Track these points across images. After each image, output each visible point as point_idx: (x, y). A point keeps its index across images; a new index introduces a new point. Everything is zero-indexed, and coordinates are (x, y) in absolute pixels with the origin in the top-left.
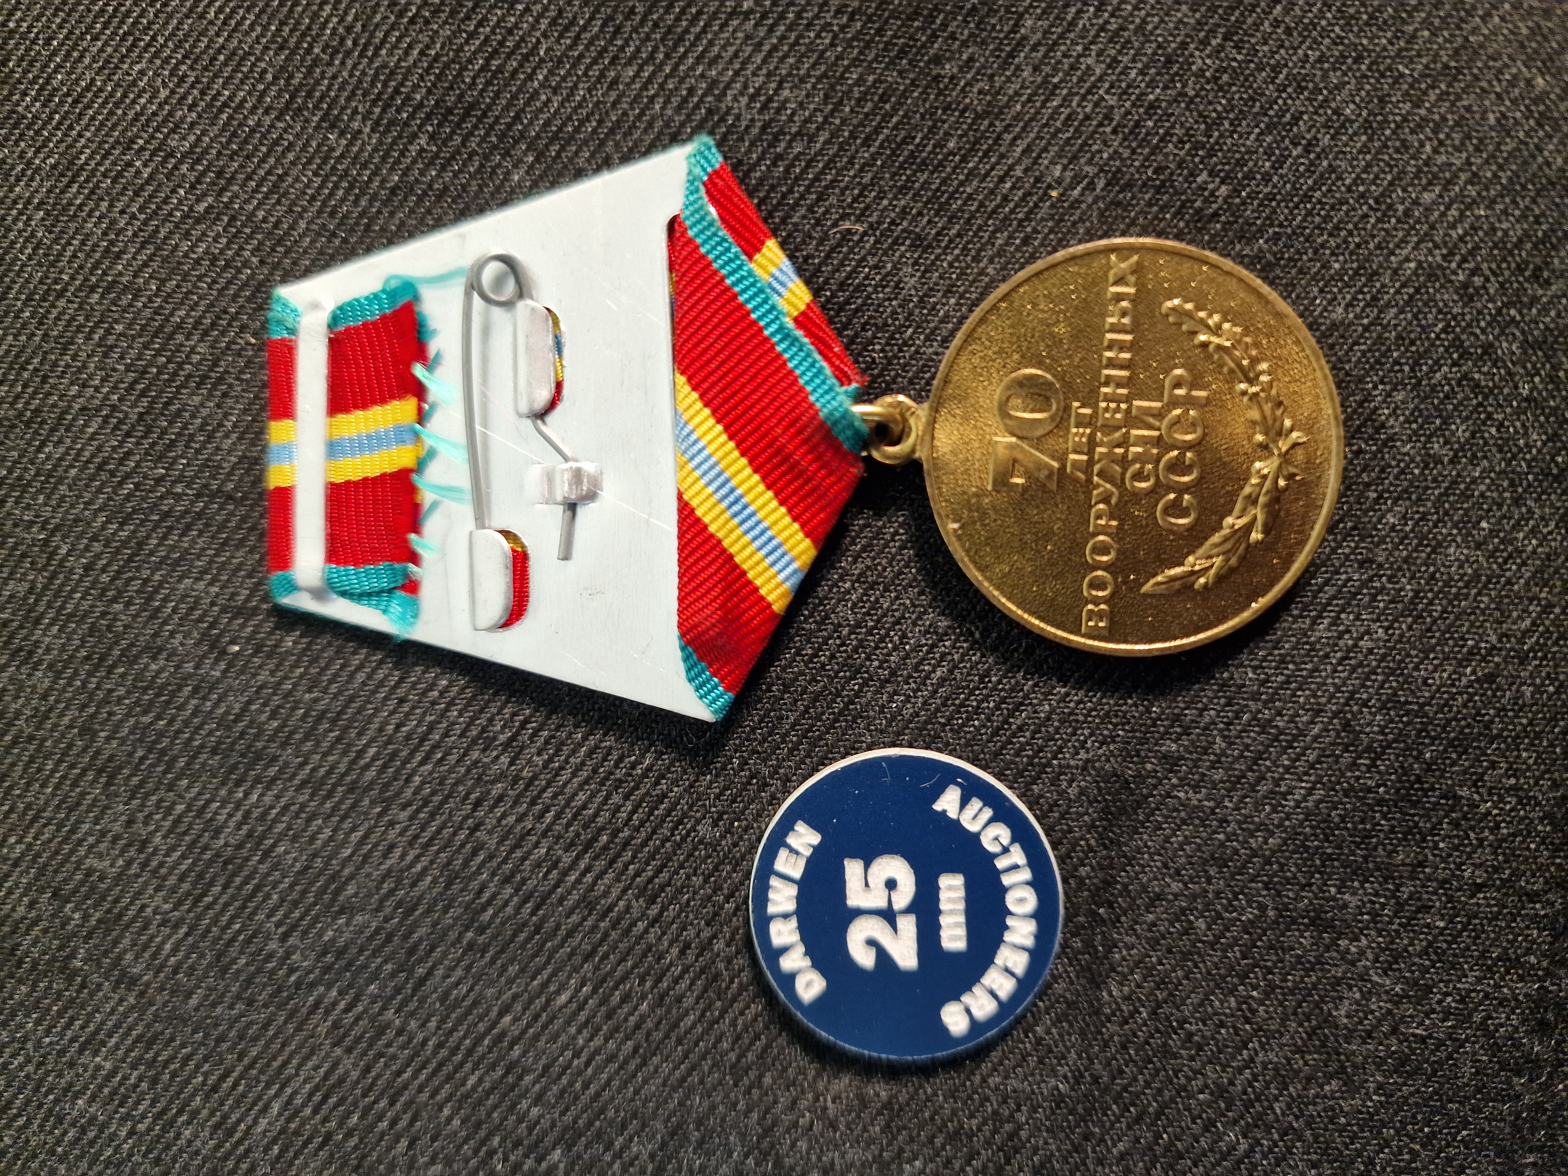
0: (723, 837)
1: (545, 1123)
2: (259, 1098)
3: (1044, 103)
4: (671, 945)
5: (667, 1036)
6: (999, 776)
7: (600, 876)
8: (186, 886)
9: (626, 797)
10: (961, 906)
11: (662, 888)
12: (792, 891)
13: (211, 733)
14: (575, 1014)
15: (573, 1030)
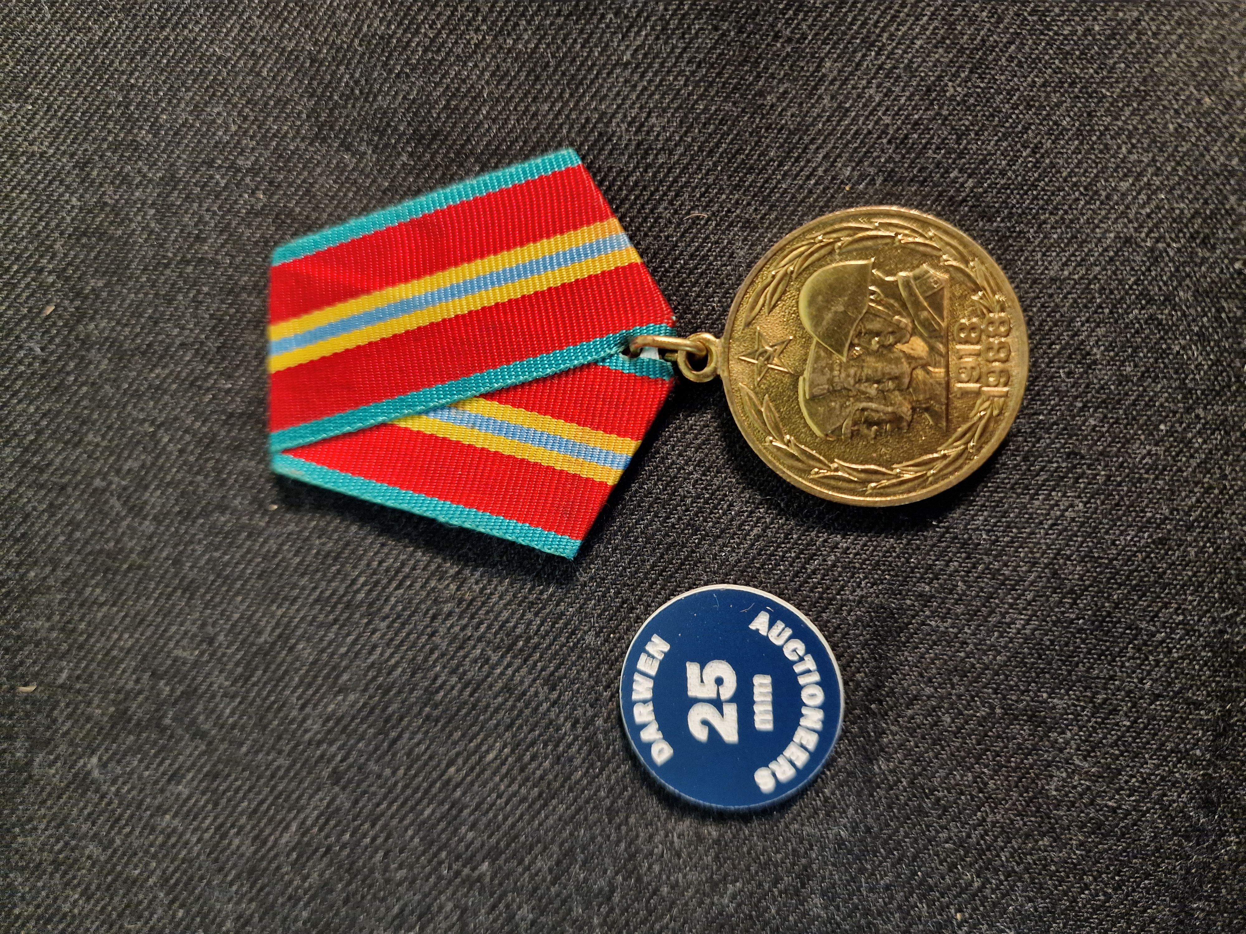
0: (603, 644)
1: (478, 843)
2: (283, 819)
3: (839, 121)
4: (566, 720)
5: (562, 786)
6: (799, 606)
7: (517, 670)
8: (240, 670)
9: (536, 614)
10: (769, 698)
11: (560, 679)
12: (650, 684)
13: (258, 565)
14: (498, 768)
15: (497, 779)
